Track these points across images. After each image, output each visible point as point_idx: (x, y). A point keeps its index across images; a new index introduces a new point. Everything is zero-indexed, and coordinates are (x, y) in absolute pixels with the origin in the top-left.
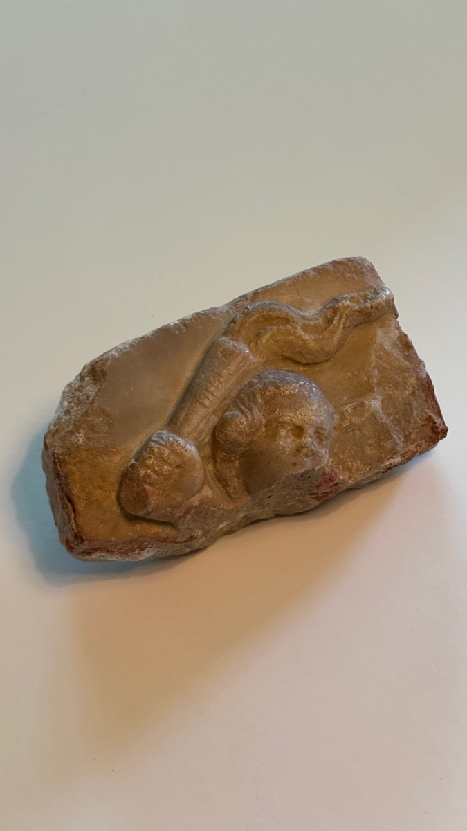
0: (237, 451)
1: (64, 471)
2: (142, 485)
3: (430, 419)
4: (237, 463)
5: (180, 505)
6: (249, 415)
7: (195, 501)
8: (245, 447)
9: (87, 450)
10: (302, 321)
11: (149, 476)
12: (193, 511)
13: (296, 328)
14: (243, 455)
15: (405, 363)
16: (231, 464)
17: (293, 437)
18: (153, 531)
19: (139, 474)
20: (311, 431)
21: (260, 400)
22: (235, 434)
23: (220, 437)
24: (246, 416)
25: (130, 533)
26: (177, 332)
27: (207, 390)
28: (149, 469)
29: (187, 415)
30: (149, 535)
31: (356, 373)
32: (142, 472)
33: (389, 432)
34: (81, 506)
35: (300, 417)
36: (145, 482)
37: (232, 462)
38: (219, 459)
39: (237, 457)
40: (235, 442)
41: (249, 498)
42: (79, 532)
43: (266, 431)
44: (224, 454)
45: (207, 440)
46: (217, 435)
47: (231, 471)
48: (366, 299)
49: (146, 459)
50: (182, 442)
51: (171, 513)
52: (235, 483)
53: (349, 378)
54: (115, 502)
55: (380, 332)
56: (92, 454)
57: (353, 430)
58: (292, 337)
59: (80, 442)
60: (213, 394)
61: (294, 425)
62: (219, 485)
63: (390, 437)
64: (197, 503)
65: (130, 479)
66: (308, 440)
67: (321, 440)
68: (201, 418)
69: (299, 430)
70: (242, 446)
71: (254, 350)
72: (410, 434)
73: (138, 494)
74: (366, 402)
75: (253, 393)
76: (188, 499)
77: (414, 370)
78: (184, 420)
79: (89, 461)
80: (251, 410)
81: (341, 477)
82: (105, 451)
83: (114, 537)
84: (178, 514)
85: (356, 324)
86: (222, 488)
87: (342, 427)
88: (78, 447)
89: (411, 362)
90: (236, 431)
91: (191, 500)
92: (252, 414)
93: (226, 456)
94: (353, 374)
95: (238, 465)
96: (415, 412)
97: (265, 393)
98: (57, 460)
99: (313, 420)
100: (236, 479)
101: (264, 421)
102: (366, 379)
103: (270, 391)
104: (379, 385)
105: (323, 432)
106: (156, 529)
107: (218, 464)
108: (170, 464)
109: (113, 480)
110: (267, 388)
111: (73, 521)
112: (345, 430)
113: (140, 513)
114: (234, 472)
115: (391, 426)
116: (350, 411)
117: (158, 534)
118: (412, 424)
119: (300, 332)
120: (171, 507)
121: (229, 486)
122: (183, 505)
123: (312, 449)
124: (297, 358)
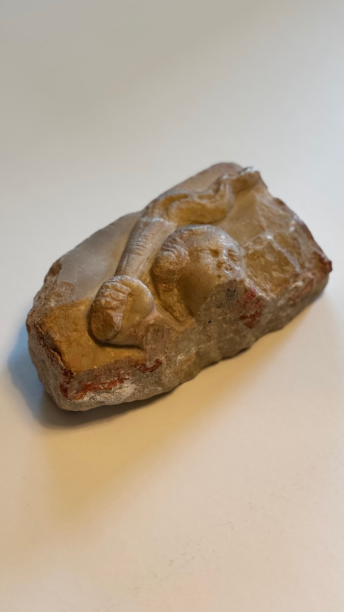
0: (173, 279)
1: (45, 330)
2: (106, 312)
3: (315, 253)
4: (176, 291)
5: (139, 323)
6: (174, 251)
7: (151, 319)
8: (178, 275)
9: (59, 309)
10: (197, 195)
11: (109, 303)
12: (151, 330)
13: (194, 198)
14: (179, 282)
15: (281, 212)
16: (172, 292)
17: (212, 258)
18: (125, 356)
19: (101, 303)
20: (225, 252)
21: (179, 241)
22: (168, 265)
23: (157, 272)
24: (172, 252)
25: (108, 360)
26: (108, 230)
27: (138, 246)
28: (108, 297)
29: (127, 263)
30: (123, 358)
31: (248, 221)
32: (103, 301)
33: (286, 258)
34: (64, 348)
35: (213, 243)
36: (108, 308)
37: (172, 290)
38: (161, 292)
39: (175, 285)
40: (170, 272)
41: (193, 320)
42: (67, 367)
43: (191, 259)
44: (164, 285)
45: (148, 280)
46: (154, 271)
47: (173, 298)
49: (104, 293)
50: (129, 278)
51: (134, 332)
52: (179, 308)
53: (244, 225)
54: (89, 338)
55: (258, 197)
56: (63, 310)
57: (258, 257)
58: (193, 205)
59: (52, 305)
60: (144, 247)
61: (211, 250)
63: (287, 263)
64: (152, 322)
65: (95, 312)
66: (224, 258)
67: (234, 260)
68: (140, 263)
69: (216, 253)
70: (175, 274)
71: (167, 218)
72: (304, 263)
73: (104, 320)
74: (261, 236)
75: (173, 239)
76: (144, 318)
77: (292, 217)
78: (126, 265)
79: (62, 316)
80: (175, 248)
81: (260, 294)
82: (73, 305)
83: (96, 365)
84: (140, 333)
87: (249, 254)
88: (52, 309)
89: (286, 212)
90: (167, 262)
91: (146, 319)
92: (177, 249)
93: (166, 287)
94: (246, 222)
95: (177, 292)
96: (303, 247)
97: (182, 236)
98: (38, 326)
99: (224, 245)
100: (179, 304)
101: (187, 253)
102: (257, 223)
103: (185, 234)
104: (268, 227)
105: (234, 254)
106: (126, 353)
107: (162, 297)
108: (123, 293)
109: (82, 324)
110: (183, 233)
111: (61, 362)
112: (251, 257)
114: (175, 298)
115: (288, 255)
116: (251, 244)
117: (129, 358)
118: (303, 255)
119: (198, 200)
120: (133, 327)
121: (175, 311)
122: (142, 323)
123: (229, 265)
124: (201, 219)
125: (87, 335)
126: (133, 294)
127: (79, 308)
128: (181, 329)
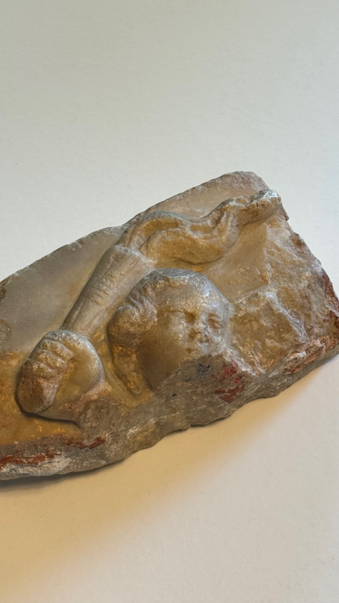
0: (132, 344)
2: (37, 380)
4: (134, 357)
5: (77, 399)
6: (140, 306)
7: (93, 394)
8: (140, 339)
10: (191, 224)
11: (42, 370)
12: (93, 406)
13: (184, 229)
14: (140, 347)
15: (297, 258)
16: (128, 359)
17: (185, 324)
18: (55, 432)
19: (32, 369)
20: (204, 317)
21: (150, 293)
22: (128, 325)
23: (114, 330)
24: (137, 307)
25: (33, 436)
26: (74, 249)
27: (99, 289)
28: (42, 362)
29: (80, 313)
30: (52, 436)
31: (248, 268)
32: (35, 367)
33: (287, 323)
35: (191, 304)
36: (39, 376)
37: (129, 356)
38: (116, 355)
39: (134, 350)
40: (128, 333)
41: (152, 394)
43: (158, 321)
44: (120, 348)
45: (102, 338)
46: (110, 329)
47: (129, 366)
48: (252, 199)
49: (39, 354)
50: (75, 336)
51: (70, 408)
52: (135, 378)
53: (242, 273)
54: (15, 404)
55: (270, 231)
57: (250, 321)
58: (181, 238)
60: (105, 293)
61: (186, 312)
62: (119, 382)
63: (289, 329)
64: (95, 397)
65: (25, 377)
66: (200, 325)
67: (215, 327)
68: (96, 315)
69: (191, 317)
70: (136, 338)
71: (145, 253)
72: (312, 327)
73: (33, 390)
74: (260, 293)
75: (144, 288)
76: (85, 392)
77: (309, 265)
78: (77, 317)
80: (142, 302)
81: (244, 369)
82: (3, 356)
83: (17, 441)
84: (77, 410)
85: (244, 223)
86: (123, 386)
87: (238, 318)
89: (304, 258)
90: (128, 321)
91: (88, 394)
92: (144, 306)
93: (122, 351)
94: (245, 269)
95: (135, 359)
96: (315, 307)
97: (156, 287)
99: (204, 307)
100: (135, 374)
101: (156, 312)
102: (259, 273)
103: (160, 284)
104: (273, 279)
105: (217, 319)
106: (59, 429)
107: (116, 360)
108: (63, 358)
109: (10, 383)
110: (157, 282)
112: (241, 321)
113: (38, 410)
114: (132, 367)
115: (290, 318)
116: (244, 302)
117: (61, 435)
118: (313, 318)
119: (189, 233)
120: (69, 401)
121: (130, 382)
122: (81, 399)
123: (206, 336)
124: (189, 259)
125: (13, 400)
126: (76, 359)
127: (9, 363)
128: (134, 404)
